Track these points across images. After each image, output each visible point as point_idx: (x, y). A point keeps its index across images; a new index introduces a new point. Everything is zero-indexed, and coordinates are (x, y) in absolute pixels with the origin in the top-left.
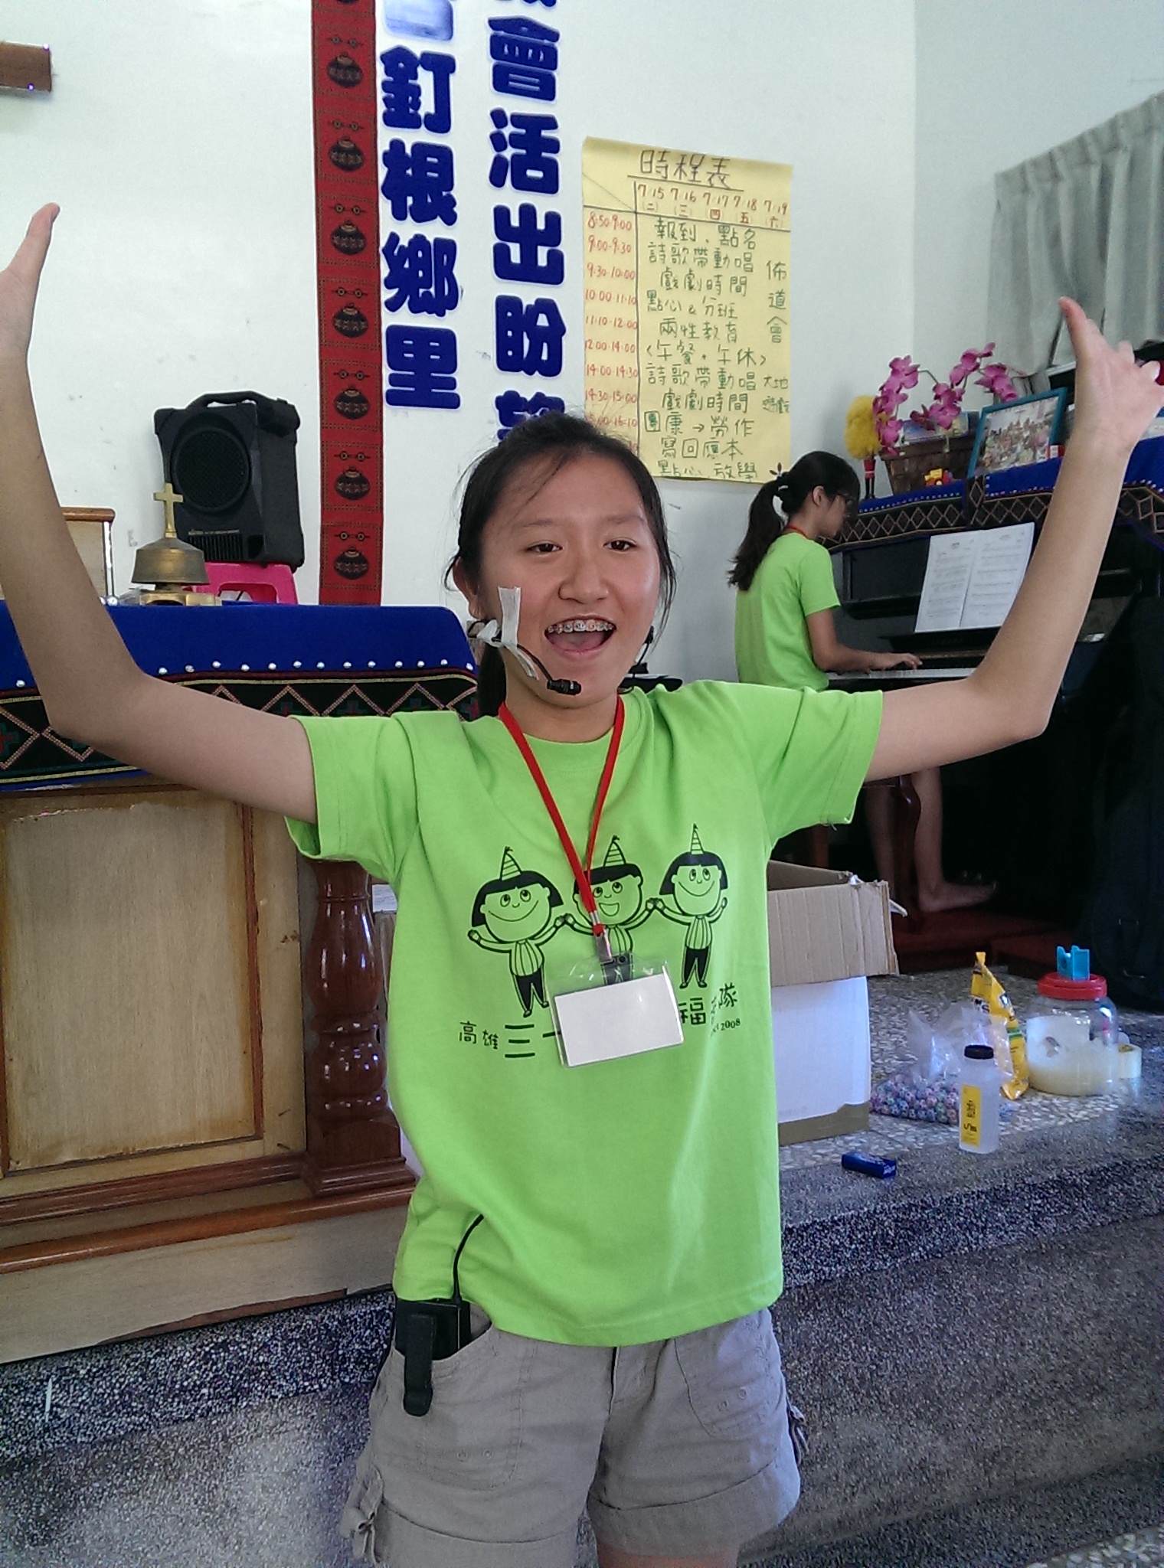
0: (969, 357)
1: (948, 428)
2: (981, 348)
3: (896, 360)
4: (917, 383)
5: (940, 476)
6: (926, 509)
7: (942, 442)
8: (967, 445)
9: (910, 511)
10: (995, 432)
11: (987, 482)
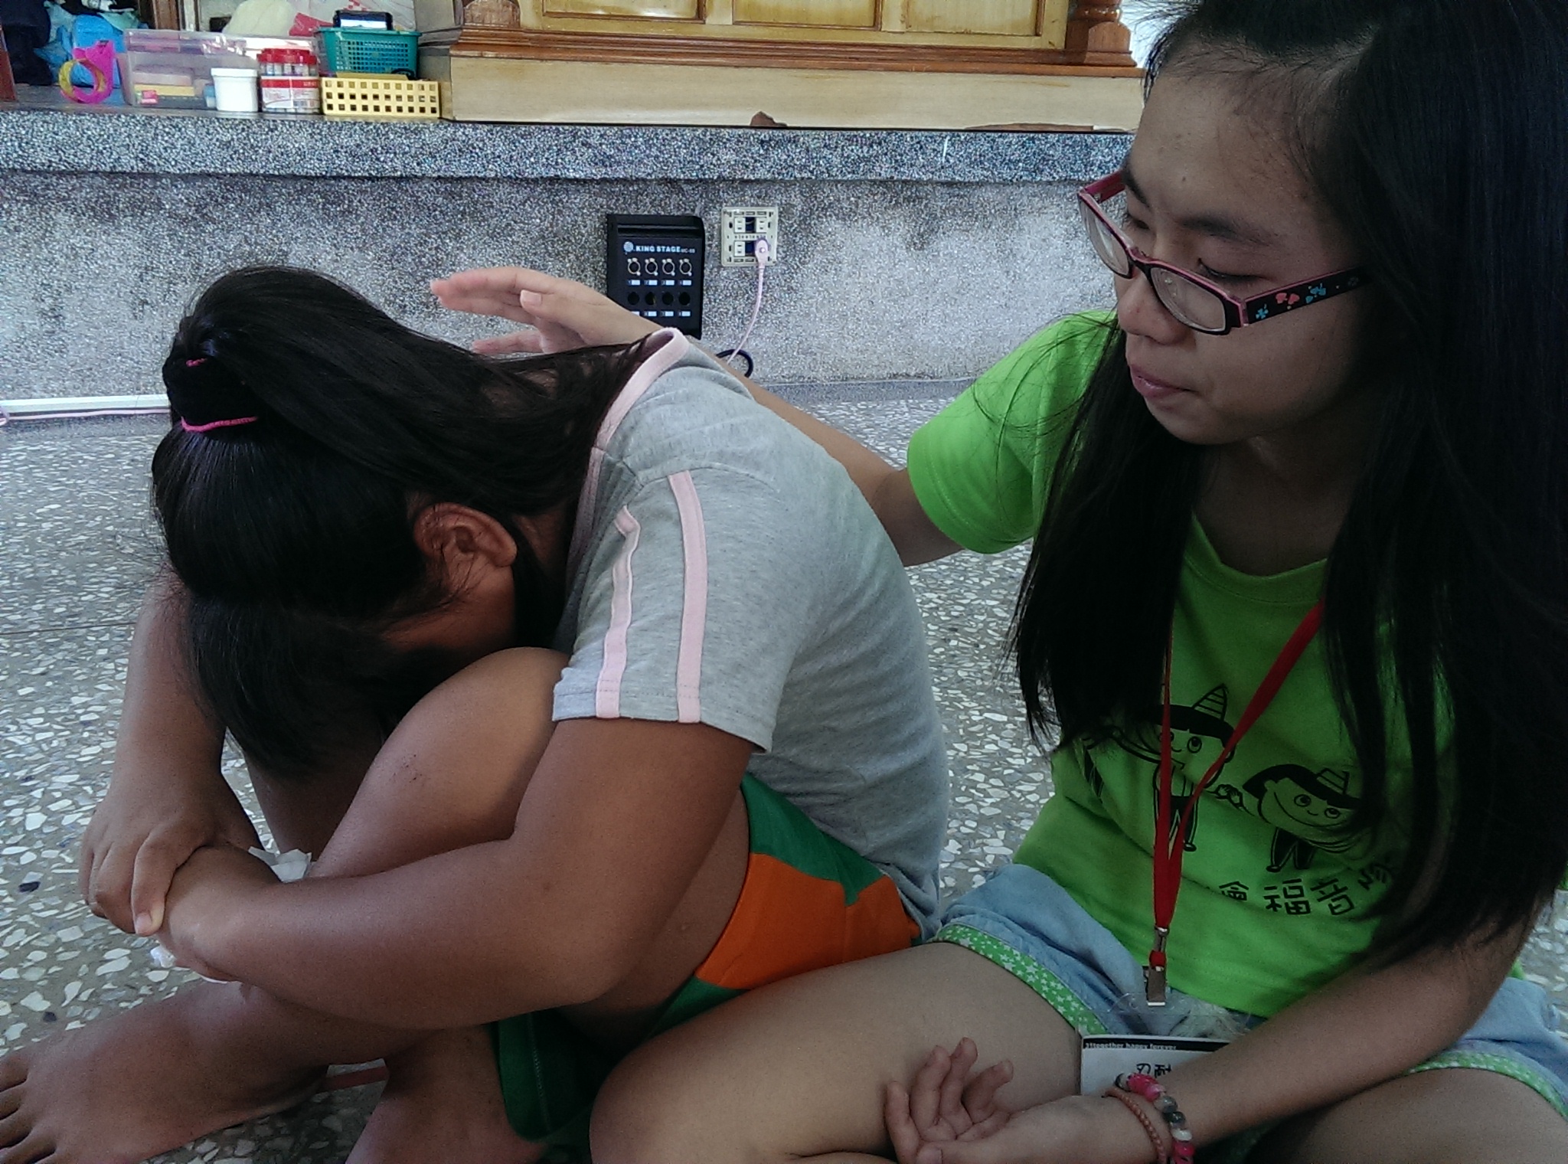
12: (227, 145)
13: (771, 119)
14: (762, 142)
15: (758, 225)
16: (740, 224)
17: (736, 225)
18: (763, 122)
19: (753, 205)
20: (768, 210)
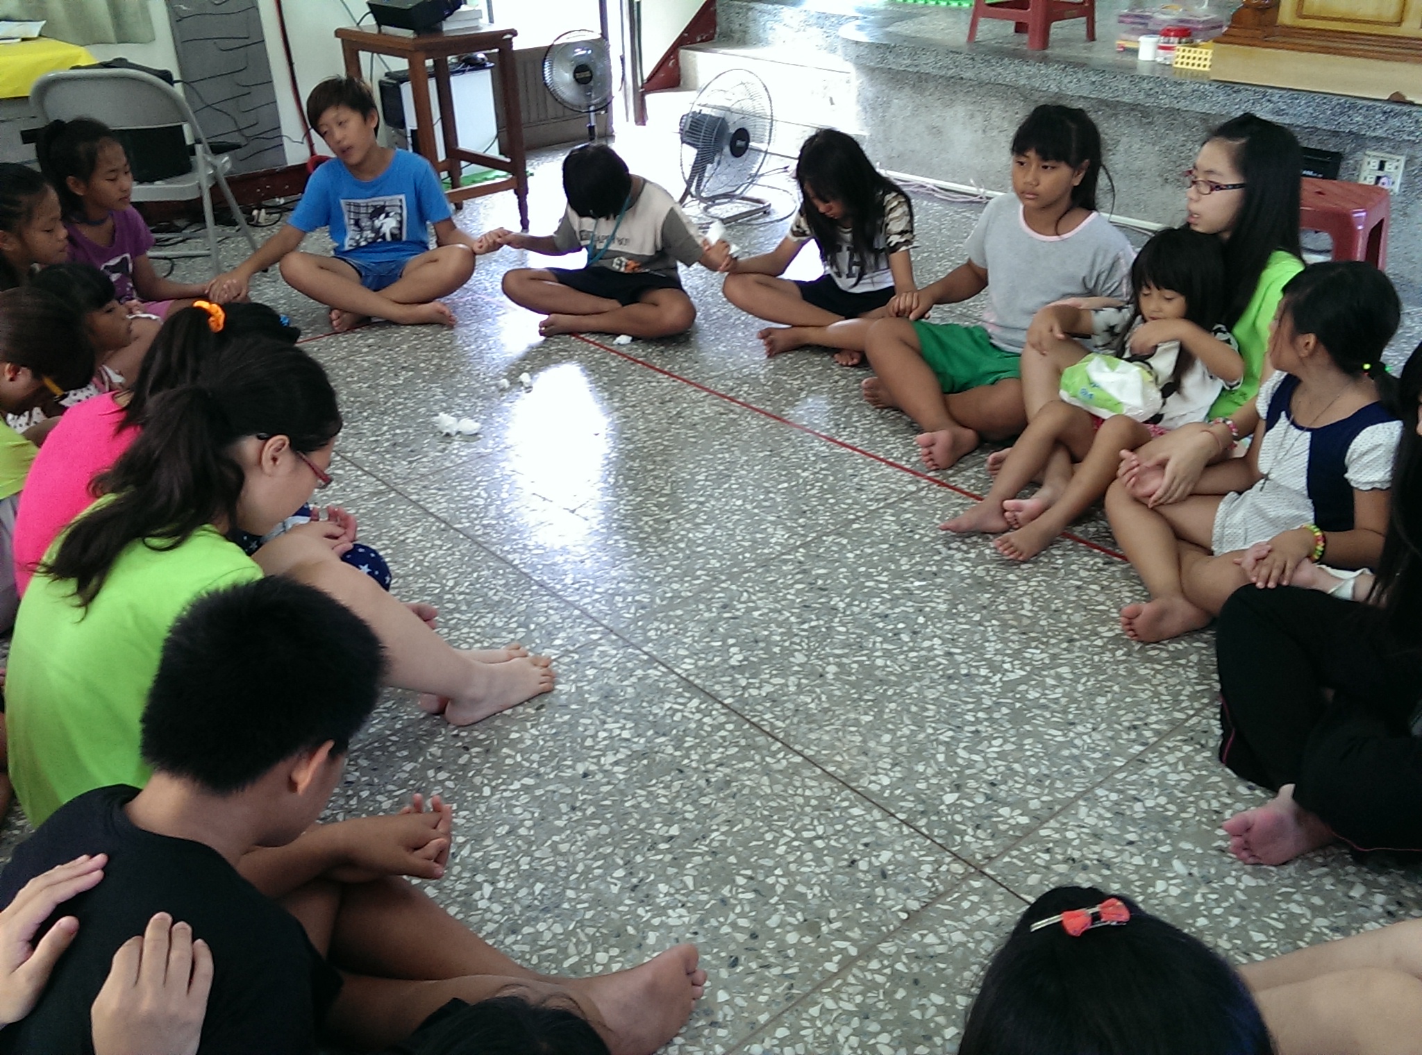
12: (1094, 82)
13: (1404, 97)
14: (1385, 113)
15: (1387, 166)
16: (1375, 164)
17: (1372, 164)
18: (1398, 99)
19: (1388, 152)
20: (1398, 157)
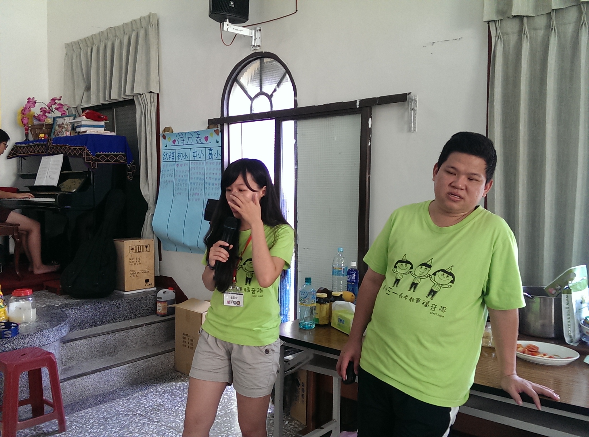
0: (53, 100)
1: (44, 122)
2: (58, 98)
3: (29, 99)
4: (35, 106)
5: (44, 136)
6: (38, 146)
7: (43, 125)
8: (51, 127)
9: (34, 146)
10: (58, 125)
11: (52, 140)
